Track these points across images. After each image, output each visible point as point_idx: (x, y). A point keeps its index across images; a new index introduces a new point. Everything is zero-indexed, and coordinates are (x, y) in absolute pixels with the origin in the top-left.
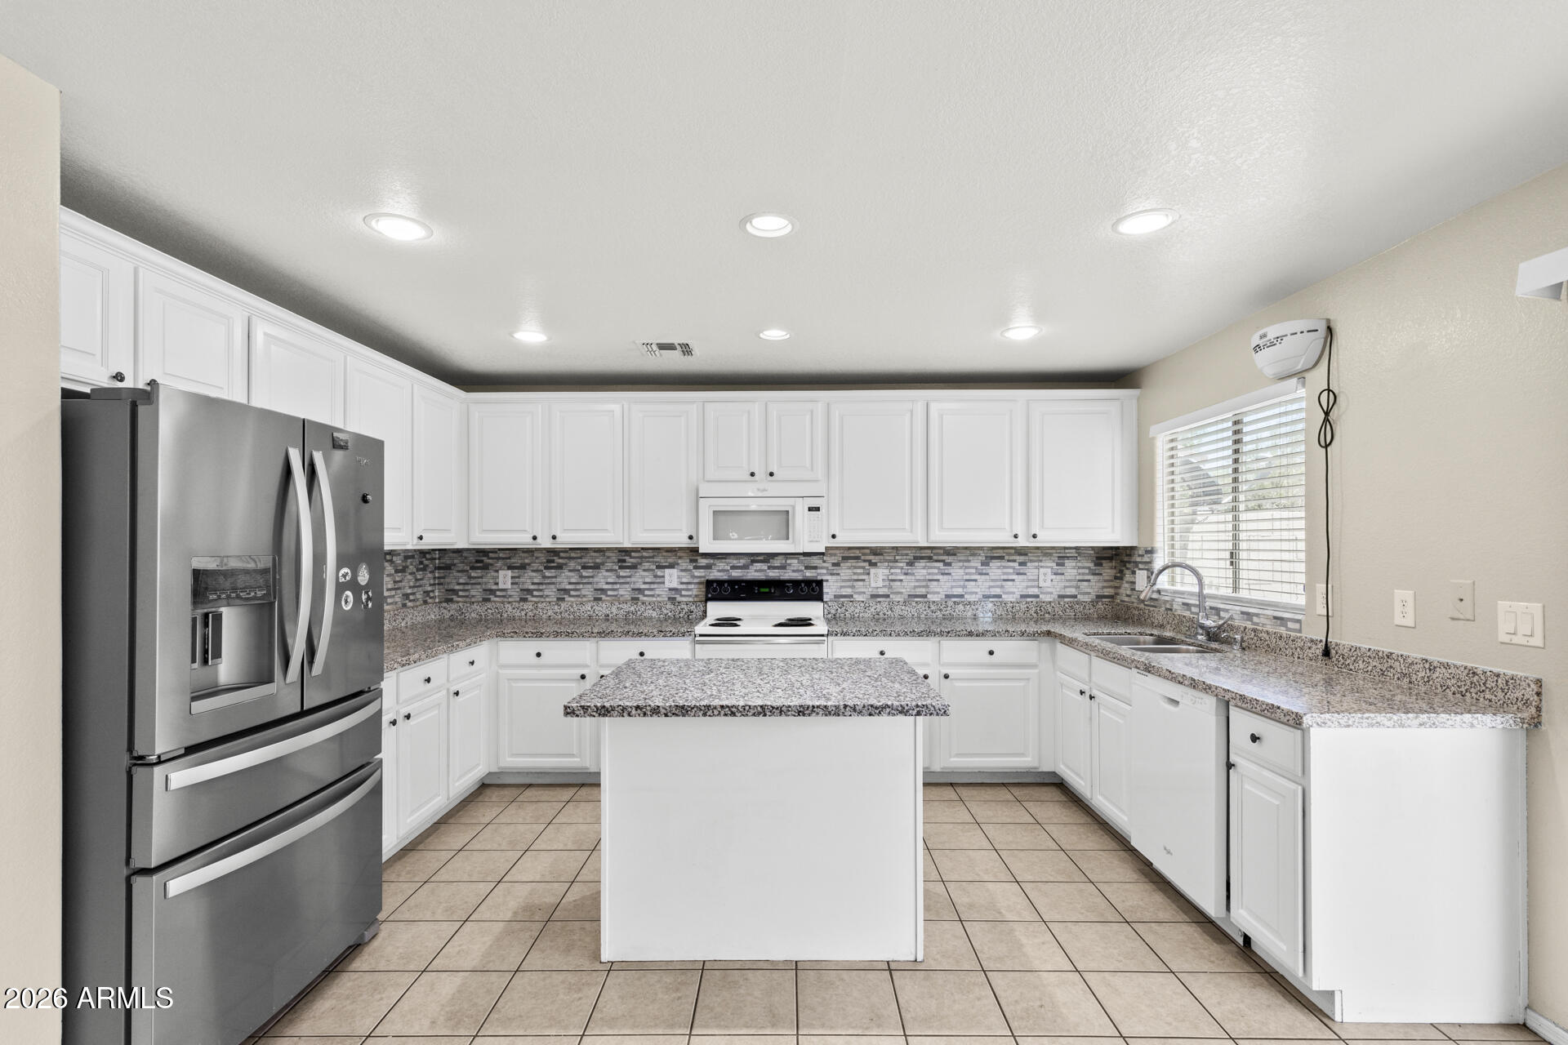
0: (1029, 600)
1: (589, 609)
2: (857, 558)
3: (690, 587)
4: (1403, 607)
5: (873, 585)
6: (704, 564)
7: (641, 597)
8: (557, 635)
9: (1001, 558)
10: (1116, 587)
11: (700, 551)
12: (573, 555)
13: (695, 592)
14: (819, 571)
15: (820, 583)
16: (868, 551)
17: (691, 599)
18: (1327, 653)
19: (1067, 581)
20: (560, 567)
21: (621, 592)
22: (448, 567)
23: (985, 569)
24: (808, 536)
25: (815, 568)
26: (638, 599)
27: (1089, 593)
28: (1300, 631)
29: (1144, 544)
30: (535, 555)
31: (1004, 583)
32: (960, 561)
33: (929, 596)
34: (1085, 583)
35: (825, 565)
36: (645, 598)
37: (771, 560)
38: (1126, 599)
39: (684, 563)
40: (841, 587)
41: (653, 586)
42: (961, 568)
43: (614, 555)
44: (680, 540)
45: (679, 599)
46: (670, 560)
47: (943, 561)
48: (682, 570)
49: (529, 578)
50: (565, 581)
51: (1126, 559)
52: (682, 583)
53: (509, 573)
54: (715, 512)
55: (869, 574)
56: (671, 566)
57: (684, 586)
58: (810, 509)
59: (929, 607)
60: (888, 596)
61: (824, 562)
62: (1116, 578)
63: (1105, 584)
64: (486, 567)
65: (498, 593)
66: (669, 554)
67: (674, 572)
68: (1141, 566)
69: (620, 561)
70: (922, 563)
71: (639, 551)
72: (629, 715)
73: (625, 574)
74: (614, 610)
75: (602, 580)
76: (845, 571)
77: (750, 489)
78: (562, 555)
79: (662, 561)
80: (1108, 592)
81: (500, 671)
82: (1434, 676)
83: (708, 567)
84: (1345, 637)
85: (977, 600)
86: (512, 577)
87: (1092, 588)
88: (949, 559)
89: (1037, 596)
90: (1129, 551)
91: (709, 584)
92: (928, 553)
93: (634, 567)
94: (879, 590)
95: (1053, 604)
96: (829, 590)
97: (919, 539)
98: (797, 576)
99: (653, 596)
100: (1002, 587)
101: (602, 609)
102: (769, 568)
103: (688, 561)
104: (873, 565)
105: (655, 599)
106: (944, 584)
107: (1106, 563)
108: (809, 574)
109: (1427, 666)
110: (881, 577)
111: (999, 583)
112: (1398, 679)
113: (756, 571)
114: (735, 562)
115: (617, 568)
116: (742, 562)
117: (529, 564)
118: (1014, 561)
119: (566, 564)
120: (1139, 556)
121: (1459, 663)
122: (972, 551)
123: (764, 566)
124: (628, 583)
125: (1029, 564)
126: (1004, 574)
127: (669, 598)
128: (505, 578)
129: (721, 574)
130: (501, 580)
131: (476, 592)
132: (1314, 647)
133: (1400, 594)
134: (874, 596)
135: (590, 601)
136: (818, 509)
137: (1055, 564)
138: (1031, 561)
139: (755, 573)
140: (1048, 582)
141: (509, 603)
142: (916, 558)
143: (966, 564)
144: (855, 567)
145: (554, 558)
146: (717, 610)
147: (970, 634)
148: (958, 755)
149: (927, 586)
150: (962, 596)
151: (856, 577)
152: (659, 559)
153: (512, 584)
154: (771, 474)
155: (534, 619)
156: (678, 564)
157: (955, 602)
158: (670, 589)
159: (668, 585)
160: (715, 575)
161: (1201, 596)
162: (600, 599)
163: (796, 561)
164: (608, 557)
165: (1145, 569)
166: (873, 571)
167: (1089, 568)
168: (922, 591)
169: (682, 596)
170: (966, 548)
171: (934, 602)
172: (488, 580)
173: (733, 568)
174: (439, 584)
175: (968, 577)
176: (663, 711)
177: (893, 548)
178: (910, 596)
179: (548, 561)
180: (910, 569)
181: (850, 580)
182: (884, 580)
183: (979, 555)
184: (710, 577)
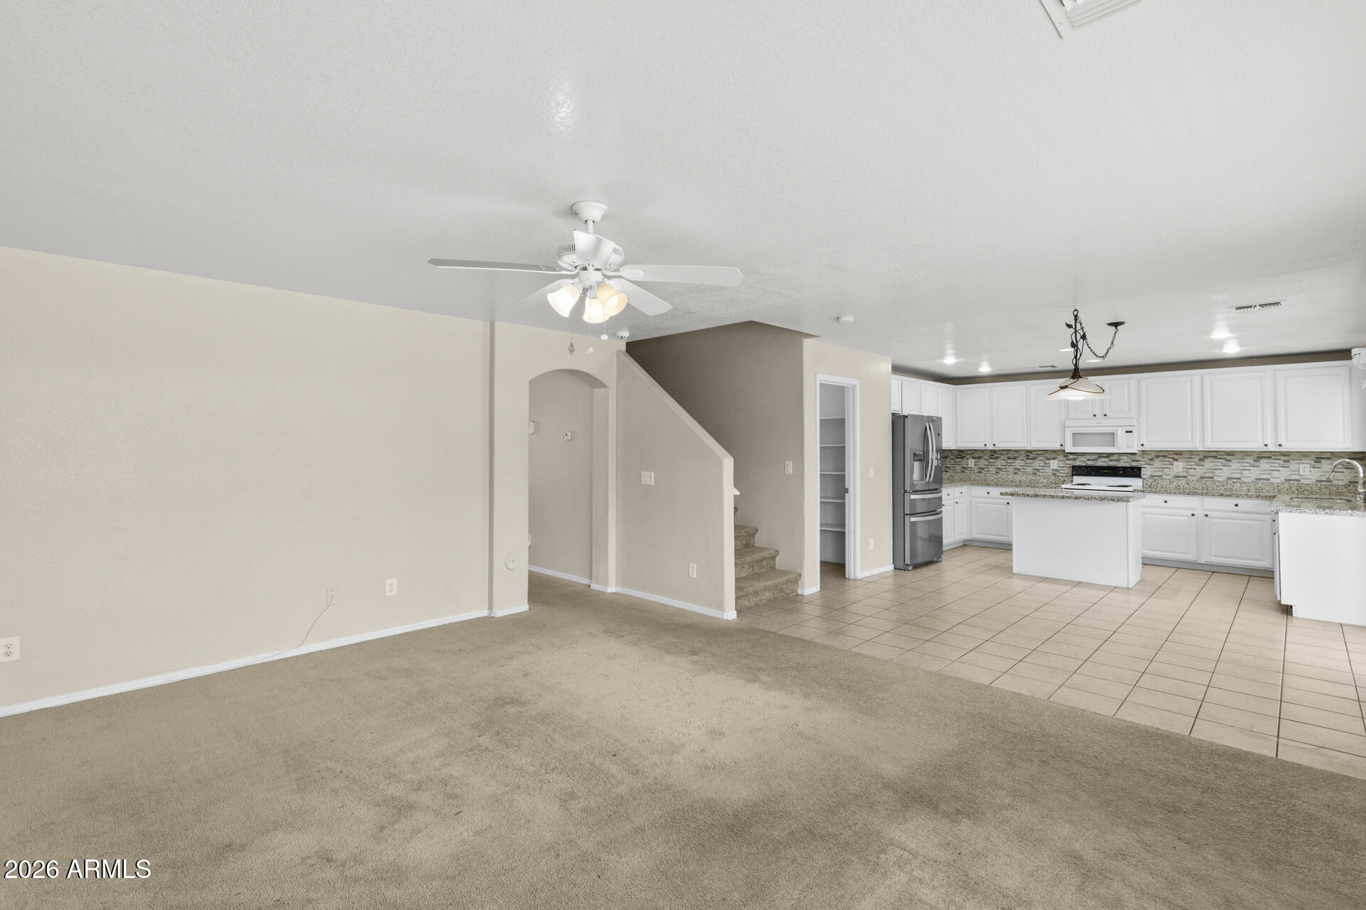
0: (1291, 482)
1: (1011, 476)
2: (1165, 456)
3: (1064, 469)
5: (1176, 470)
6: (1072, 458)
7: (1038, 473)
8: (996, 485)
9: (1270, 458)
11: (1066, 451)
12: (1003, 453)
13: (1067, 471)
15: (1139, 469)
16: (1172, 453)
17: (1064, 474)
19: (1324, 472)
20: (997, 458)
21: (1028, 470)
22: (946, 457)
23: (1256, 464)
24: (1125, 445)
25: (1138, 461)
30: (985, 453)
31: (1271, 472)
32: (1237, 459)
33: (1215, 478)
37: (1111, 457)
39: (1061, 457)
40: (1155, 471)
41: (1044, 468)
42: (1239, 462)
43: (1024, 453)
44: (1056, 446)
46: (1053, 456)
47: (1225, 459)
48: (1059, 461)
49: (982, 463)
50: (1000, 464)
53: (973, 460)
54: (1073, 434)
55: (1173, 465)
56: (1054, 459)
57: (1061, 468)
58: (1127, 432)
59: (1215, 484)
60: (1186, 477)
61: (1142, 458)
64: (963, 458)
66: (1051, 453)
67: (1055, 461)
69: (1027, 456)
70: (1210, 459)
71: (1037, 452)
73: (1029, 462)
74: (1023, 477)
75: (1018, 465)
76: (1157, 463)
77: (1094, 422)
78: (998, 453)
79: (1049, 456)
81: (973, 499)
83: (1074, 459)
85: (1250, 481)
86: (975, 462)
88: (1228, 458)
89: (1298, 480)
91: (1074, 467)
92: (1214, 454)
93: (1034, 459)
94: (1180, 473)
95: (1312, 485)
96: (1146, 472)
97: (1198, 447)
98: (1128, 465)
99: (1044, 472)
100: (1270, 474)
101: (1018, 478)
102: (1110, 460)
104: (1177, 460)
106: (1224, 472)
108: (1134, 464)
110: (1181, 467)
111: (1267, 472)
113: (1102, 462)
114: (1089, 457)
115: (1025, 459)
116: (1093, 457)
118: (1280, 459)
119: (1000, 457)
122: (1246, 454)
123: (1107, 460)
124: (1031, 466)
125: (1291, 462)
126: (1272, 467)
127: (1052, 474)
128: (971, 463)
129: (1081, 463)
130: (969, 463)
131: (958, 468)
134: (1176, 477)
135: (1012, 473)
136: (1131, 432)
137: (1313, 462)
138: (1294, 460)
140: (1308, 473)
141: (973, 473)
142: (1206, 457)
143: (1242, 461)
144: (1164, 461)
145: (994, 454)
146: (1077, 479)
147: (1222, 495)
148: (1216, 556)
149: (1213, 472)
150: (1240, 479)
151: (1164, 466)
152: (1047, 455)
153: (975, 465)
154: (1105, 415)
155: (985, 481)
156: (1056, 458)
157: (1234, 482)
158: (1053, 470)
159: (1052, 467)
160: (1078, 463)
163: (1124, 457)
164: (1021, 454)
166: (1175, 463)
168: (1211, 475)
169: (1059, 473)
170: (1242, 452)
171: (1218, 481)
172: (964, 463)
173: (1088, 460)
175: (1243, 468)
177: (1190, 451)
178: (1201, 477)
179: (991, 455)
180: (1201, 463)
181: (1160, 468)
182: (1183, 468)
183: (1251, 455)
184: (1075, 465)
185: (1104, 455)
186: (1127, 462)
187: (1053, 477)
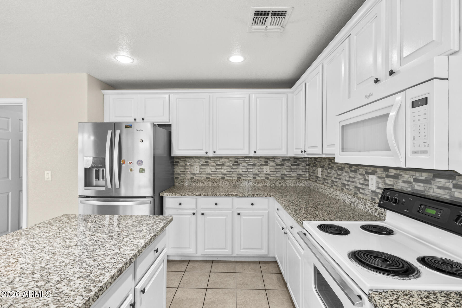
6: (392, 174)
21: (351, 187)
22: (309, 165)
26: (356, 194)
36: (360, 195)
49: (325, 173)
53: (321, 169)
56: (373, 173)
64: (316, 166)
65: (318, 178)
101: (342, 197)
105: (364, 196)
116: (424, 176)
117: (324, 166)
123: (447, 184)
127: (372, 198)
128: (320, 172)
131: (314, 177)
135: (339, 190)
136: (425, 101)
141: (320, 184)
145: (330, 163)
156: (376, 172)
162: (343, 190)
172: (316, 172)
173: (416, 180)
174: (308, 172)
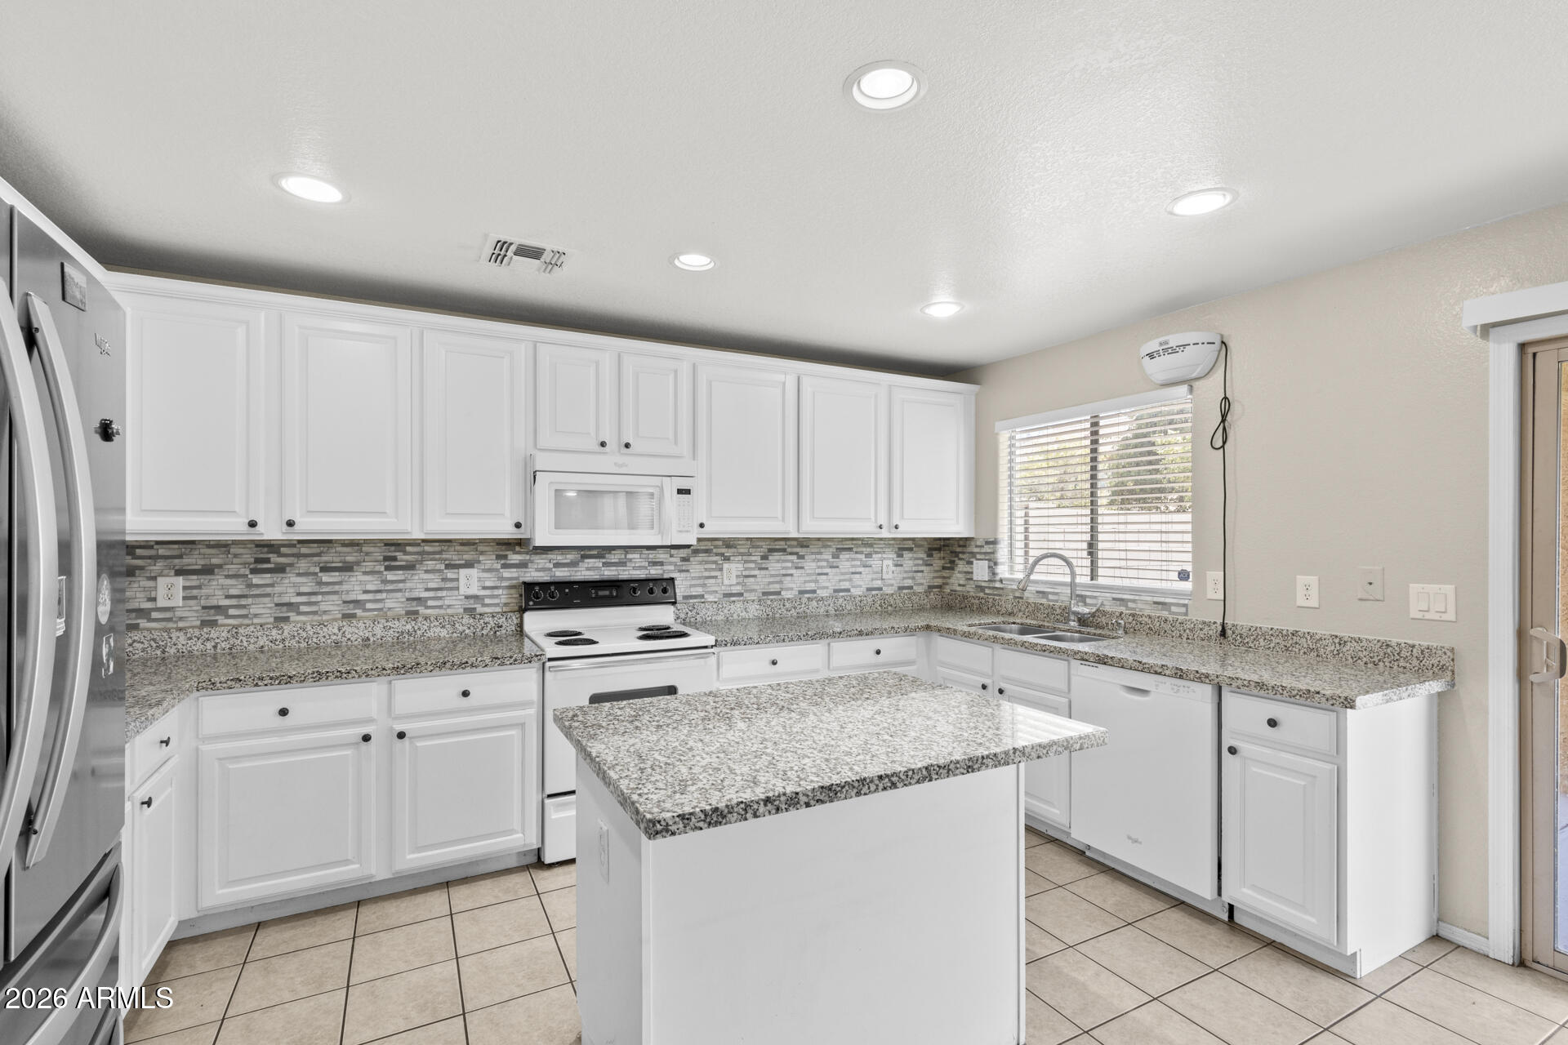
0: (874, 592)
1: (336, 631)
2: (709, 551)
3: (496, 592)
4: (1307, 590)
6: (516, 561)
7: (422, 610)
8: (320, 677)
9: (850, 549)
10: (944, 578)
12: (304, 550)
13: (505, 600)
14: (665, 568)
15: (670, 582)
16: (720, 543)
17: (498, 609)
18: (1223, 633)
19: (906, 572)
20: (280, 569)
21: (389, 604)
23: (835, 562)
24: (676, 525)
25: (661, 564)
26: (416, 613)
27: (922, 584)
28: (1186, 614)
29: (984, 535)
30: (232, 550)
31: (852, 576)
32: (812, 553)
33: (782, 593)
34: (920, 574)
35: (672, 559)
36: (429, 611)
37: (607, 556)
38: (958, 588)
39: (489, 561)
40: (691, 586)
41: (440, 594)
42: (814, 561)
43: (377, 549)
44: (501, 528)
45: (480, 609)
46: (467, 557)
47: (797, 554)
48: (485, 571)
49: (217, 589)
50: (291, 590)
51: (958, 550)
52: (484, 588)
53: (180, 581)
54: (557, 492)
55: (721, 570)
56: (469, 565)
57: (488, 592)
58: (680, 491)
59: (784, 605)
60: (741, 595)
61: (671, 556)
62: (944, 568)
63: (936, 575)
65: (154, 615)
66: (466, 548)
67: (473, 572)
68: (978, 556)
69: (386, 559)
70: (776, 556)
71: (419, 545)
72: (755, 816)
73: (395, 578)
74: (378, 631)
75: (356, 588)
76: (696, 568)
77: (603, 463)
78: (283, 550)
79: (455, 557)
80: (939, 582)
81: (204, 748)
82: (1344, 649)
83: (523, 565)
84: (1242, 618)
85: (828, 595)
86: (185, 588)
87: (926, 577)
88: (802, 551)
89: (880, 589)
90: (964, 542)
91: (529, 586)
92: (782, 545)
93: (410, 567)
94: (733, 588)
95: (894, 596)
96: (681, 589)
97: (791, 530)
98: (640, 574)
99: (440, 607)
100: (850, 580)
101: (355, 632)
102: (604, 565)
103: (494, 557)
104: (727, 559)
105: (442, 612)
106: (797, 579)
107: (936, 554)
108: (655, 572)
109: (1337, 641)
110: (734, 573)
111: (847, 577)
112: (1305, 653)
113: (588, 569)
114: (560, 558)
115: (382, 569)
116: (570, 557)
117: (220, 566)
118: (861, 553)
119: (291, 565)
120: (977, 546)
121: (1370, 638)
122: (823, 542)
123: (598, 563)
124: (400, 590)
125: (874, 556)
126: (853, 566)
127: (465, 609)
129: (541, 574)
130: (161, 593)
132: (1207, 628)
133: (1301, 580)
134: (727, 595)
135: (335, 620)
136: (688, 492)
137: (895, 556)
138: (877, 553)
139: (587, 571)
140: (888, 572)
141: (180, 629)
142: (771, 551)
143: (818, 557)
144: (707, 562)
146: (538, 623)
147: (860, 633)
149: (781, 582)
150: (814, 592)
151: (707, 574)
152: (451, 555)
153: (184, 598)
154: (627, 446)
155: (231, 653)
156: (479, 562)
157: (809, 598)
158: (467, 597)
159: (463, 590)
160: (533, 575)
161: (1073, 585)
162: (353, 616)
163: (637, 556)
164: (367, 554)
165: (986, 560)
166: (726, 566)
167: (922, 559)
168: (776, 587)
169: (484, 605)
170: (819, 539)
171: (788, 599)
173: (557, 565)
175: (820, 571)
176: (803, 799)
177: (747, 539)
178: (764, 594)
179: (257, 561)
180: (765, 564)
181: (700, 578)
182: (737, 576)
183: (830, 546)
184: (528, 579)
185: (595, 552)
186: (640, 568)
187: (467, 620)
